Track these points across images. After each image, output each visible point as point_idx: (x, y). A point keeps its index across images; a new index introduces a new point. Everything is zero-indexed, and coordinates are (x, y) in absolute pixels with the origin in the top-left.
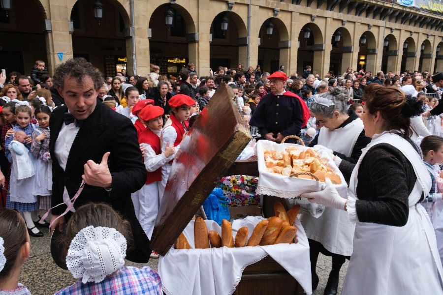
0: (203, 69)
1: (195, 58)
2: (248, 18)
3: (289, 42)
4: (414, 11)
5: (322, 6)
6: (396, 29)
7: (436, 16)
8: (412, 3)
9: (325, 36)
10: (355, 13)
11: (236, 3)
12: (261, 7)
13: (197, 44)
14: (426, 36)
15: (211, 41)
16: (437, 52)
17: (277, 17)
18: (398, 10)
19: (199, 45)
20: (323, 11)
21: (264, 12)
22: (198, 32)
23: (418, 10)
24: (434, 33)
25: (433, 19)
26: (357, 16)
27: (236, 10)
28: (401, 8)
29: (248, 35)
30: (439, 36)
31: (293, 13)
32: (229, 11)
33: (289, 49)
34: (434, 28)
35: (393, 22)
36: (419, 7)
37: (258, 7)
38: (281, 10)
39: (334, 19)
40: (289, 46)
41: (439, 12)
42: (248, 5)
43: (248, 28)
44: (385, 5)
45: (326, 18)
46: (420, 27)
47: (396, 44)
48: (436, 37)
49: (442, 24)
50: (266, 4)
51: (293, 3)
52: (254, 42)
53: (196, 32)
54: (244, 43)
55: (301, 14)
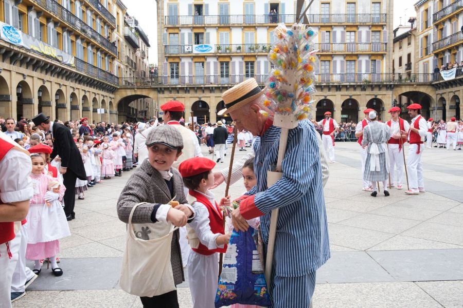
4: (24, 51)
6: (4, 70)
7: (49, 61)
8: (19, 41)
14: (42, 81)
16: (56, 100)
18: (4, 46)
23: (27, 50)
24: (50, 78)
25: (46, 63)
28: (7, 46)
30: (56, 83)
34: (49, 73)
36: (29, 48)
41: (52, 57)
46: (33, 70)
47: (8, 88)
48: (53, 83)
49: (58, 70)
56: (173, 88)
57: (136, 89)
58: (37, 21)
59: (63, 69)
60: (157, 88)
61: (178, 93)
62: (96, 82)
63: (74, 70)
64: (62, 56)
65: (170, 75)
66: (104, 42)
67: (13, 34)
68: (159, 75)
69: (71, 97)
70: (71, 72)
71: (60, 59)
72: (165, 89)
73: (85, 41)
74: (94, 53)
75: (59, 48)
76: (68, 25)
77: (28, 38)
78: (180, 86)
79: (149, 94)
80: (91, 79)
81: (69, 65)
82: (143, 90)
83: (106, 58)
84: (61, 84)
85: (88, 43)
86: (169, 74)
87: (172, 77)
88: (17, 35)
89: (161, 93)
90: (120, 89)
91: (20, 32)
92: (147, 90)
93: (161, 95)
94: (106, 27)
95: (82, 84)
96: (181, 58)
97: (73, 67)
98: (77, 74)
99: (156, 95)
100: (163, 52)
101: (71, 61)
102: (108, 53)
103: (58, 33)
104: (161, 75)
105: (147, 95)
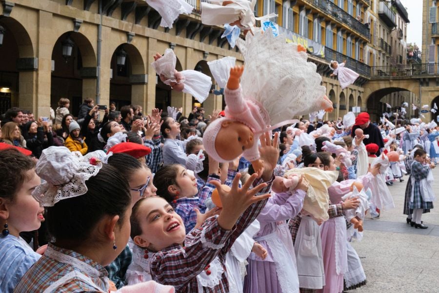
0: (43, 108)
1: (32, 93)
2: (98, 42)
3: (146, 76)
5: (182, 33)
10: (216, 44)
11: (85, 22)
12: (113, 29)
13: (35, 73)
15: (53, 70)
17: (131, 43)
19: (37, 75)
20: (182, 38)
21: (116, 35)
22: (37, 56)
26: (219, 48)
27: (83, 30)
29: (98, 64)
31: (150, 39)
32: (76, 31)
33: (145, 86)
37: (111, 29)
38: (137, 35)
39: (195, 50)
40: (146, 81)
42: (98, 25)
43: (98, 55)
45: (186, 48)
50: (119, 26)
51: (149, 26)
52: (105, 74)
53: (35, 56)
54: (93, 75)
55: (159, 41)
57: (391, 81)
58: (291, 11)
60: (419, 79)
63: (324, 62)
64: (312, 47)
65: (438, 62)
66: (356, 25)
67: (271, 29)
68: (423, 62)
70: (321, 64)
71: (311, 50)
72: (430, 79)
73: (336, 26)
74: (344, 39)
75: (309, 37)
76: (319, 10)
77: (284, 31)
79: (408, 86)
81: (319, 57)
82: (401, 81)
83: (357, 43)
85: (339, 28)
86: (436, 59)
88: (274, 30)
89: (425, 85)
90: (371, 80)
92: (405, 81)
93: (424, 88)
94: (358, 6)
97: (323, 58)
98: (326, 65)
99: (417, 88)
100: (430, 31)
101: (321, 51)
102: (360, 37)
103: (309, 21)
104: (426, 61)
105: (406, 88)
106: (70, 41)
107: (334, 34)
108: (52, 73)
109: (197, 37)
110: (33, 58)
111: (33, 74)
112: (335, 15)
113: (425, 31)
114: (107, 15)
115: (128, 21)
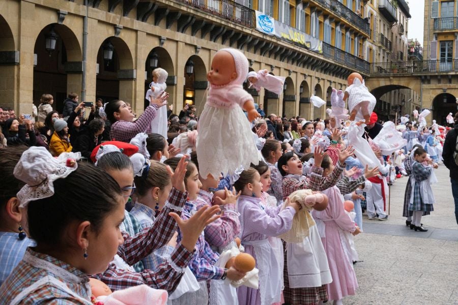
0: (25, 104)
1: (13, 88)
2: (84, 34)
3: (135, 71)
4: (274, 41)
5: (172, 26)
6: (255, 62)
7: (297, 49)
8: (272, 30)
9: (177, 65)
10: (209, 38)
11: (70, 14)
12: (100, 21)
13: (16, 68)
14: (287, 73)
15: (36, 64)
16: (300, 94)
17: (119, 36)
18: (258, 37)
19: (19, 69)
20: (173, 32)
21: (103, 28)
22: (19, 49)
23: (278, 39)
24: (296, 69)
25: (294, 52)
26: (212, 42)
27: (68, 22)
28: (261, 36)
29: (84, 58)
30: (301, 74)
31: (139, 32)
32: (60, 23)
33: (133, 81)
34: (295, 63)
35: (251, 52)
36: (280, 37)
37: (97, 21)
38: (125, 28)
39: (186, 44)
40: (134, 77)
41: (300, 44)
42: (83, 17)
43: (83, 48)
44: (244, 30)
45: (177, 42)
46: (280, 60)
48: (299, 74)
49: (305, 58)
50: (107, 19)
51: (138, 19)
52: (91, 69)
53: (16, 50)
54: (78, 70)
55: (148, 34)
56: (443, 77)
57: (391, 78)
58: (288, 4)
59: (310, 57)
60: (420, 77)
61: (450, 82)
62: (343, 71)
63: (321, 58)
64: (310, 42)
65: (439, 58)
66: (356, 19)
67: (267, 23)
68: (425, 59)
69: (316, 90)
70: (319, 60)
71: (308, 46)
72: (431, 77)
73: (334, 20)
74: (343, 34)
75: (306, 32)
76: (317, 4)
77: (280, 25)
78: (453, 73)
79: (409, 83)
80: (339, 67)
81: (317, 52)
82: (401, 79)
83: (356, 38)
84: (307, 74)
85: (337, 22)
86: (438, 56)
87: (443, 61)
88: (270, 24)
89: (426, 83)
90: (371, 77)
91: (272, 20)
92: (406, 79)
93: (425, 86)
94: (357, 0)
95: (328, 73)
96: (456, 34)
97: (320, 54)
98: (324, 62)
99: (418, 86)
100: (432, 27)
101: (318, 47)
102: (359, 32)
103: (307, 15)
104: (427, 58)
105: (407, 86)
106: (54, 34)
107: (332, 29)
108: (34, 68)
109: (189, 30)
110: (14, 52)
111: (14, 68)
112: (333, 9)
113: (427, 26)
114: (94, 7)
115: (116, 13)
